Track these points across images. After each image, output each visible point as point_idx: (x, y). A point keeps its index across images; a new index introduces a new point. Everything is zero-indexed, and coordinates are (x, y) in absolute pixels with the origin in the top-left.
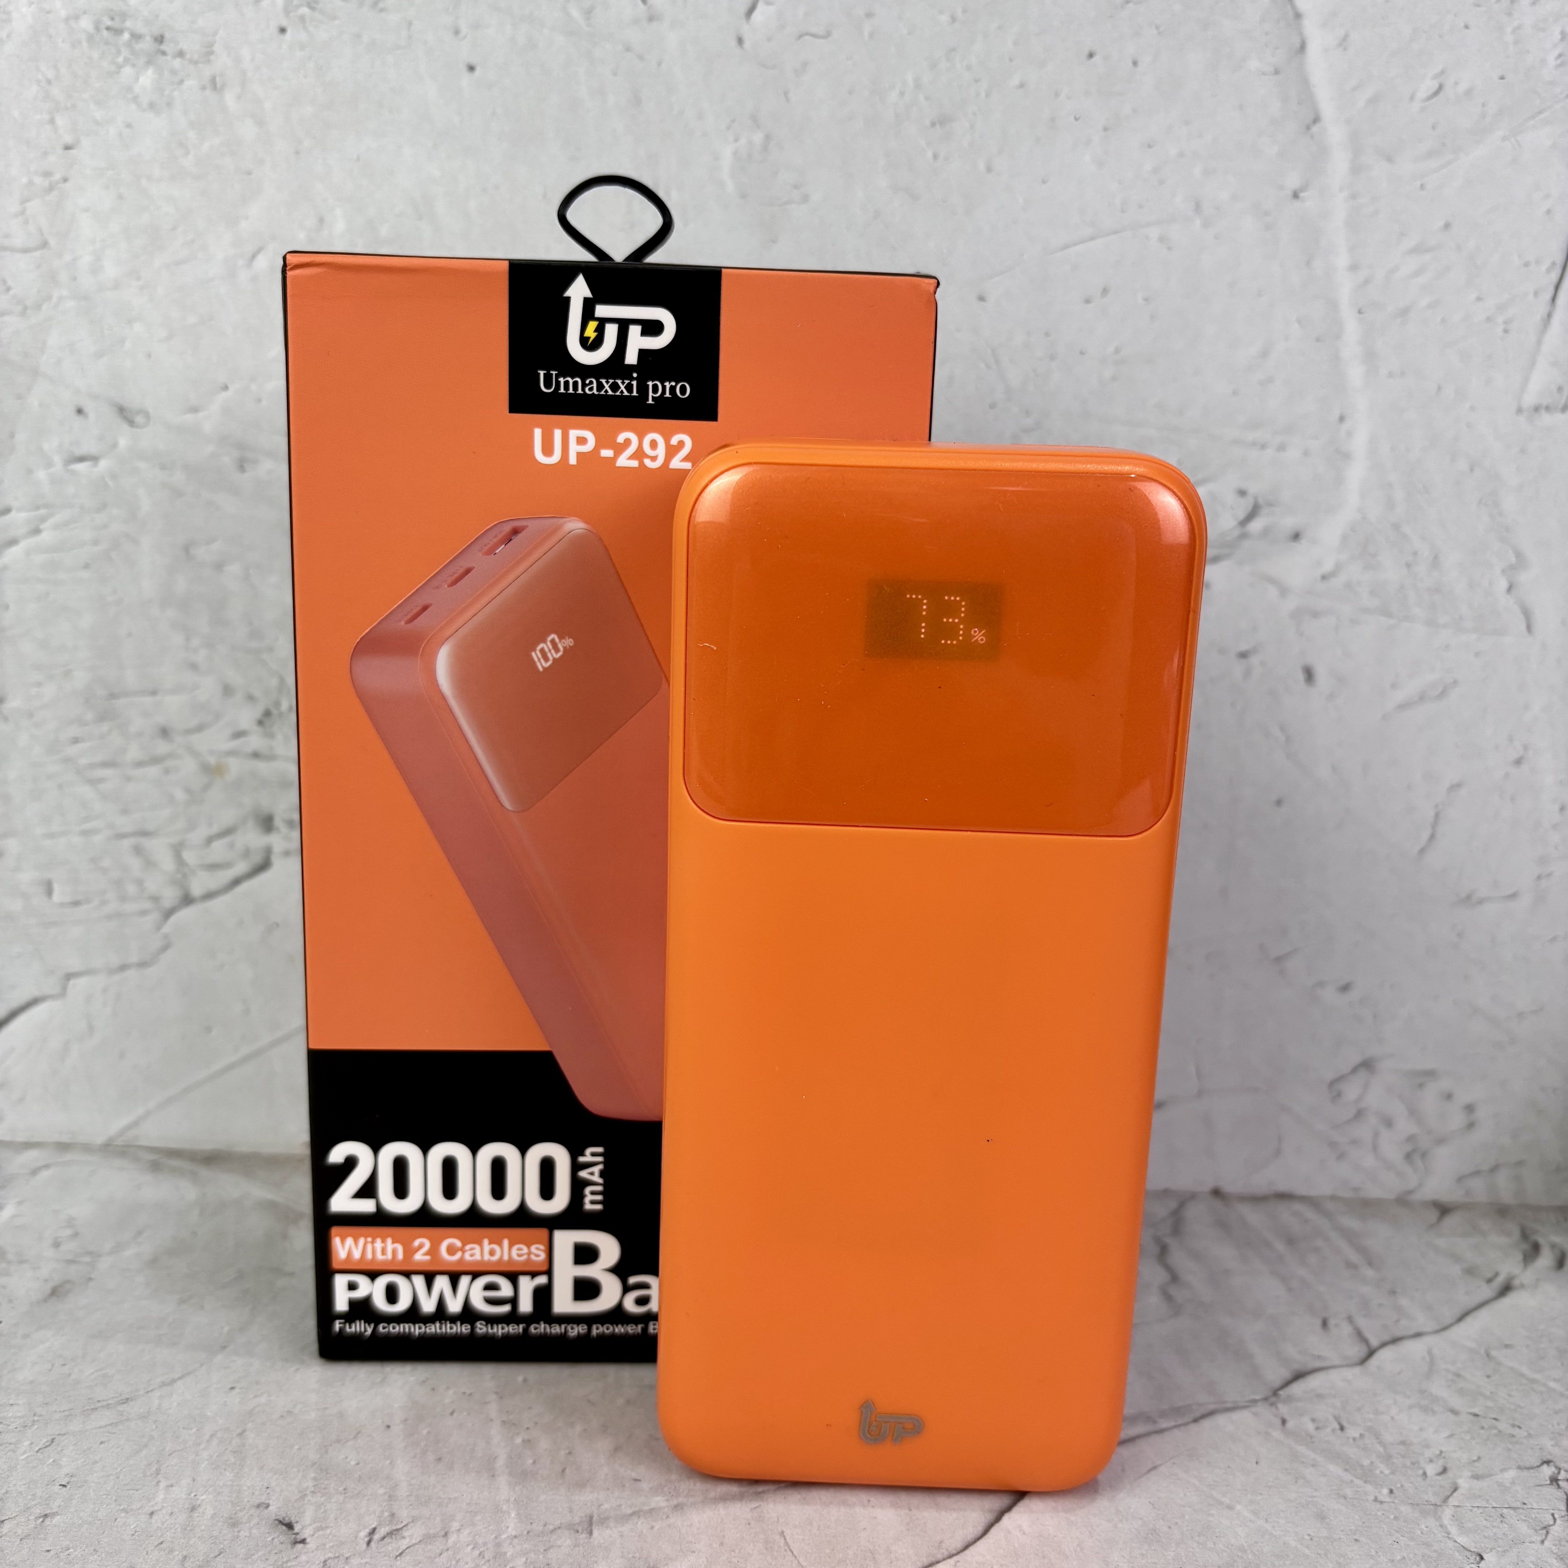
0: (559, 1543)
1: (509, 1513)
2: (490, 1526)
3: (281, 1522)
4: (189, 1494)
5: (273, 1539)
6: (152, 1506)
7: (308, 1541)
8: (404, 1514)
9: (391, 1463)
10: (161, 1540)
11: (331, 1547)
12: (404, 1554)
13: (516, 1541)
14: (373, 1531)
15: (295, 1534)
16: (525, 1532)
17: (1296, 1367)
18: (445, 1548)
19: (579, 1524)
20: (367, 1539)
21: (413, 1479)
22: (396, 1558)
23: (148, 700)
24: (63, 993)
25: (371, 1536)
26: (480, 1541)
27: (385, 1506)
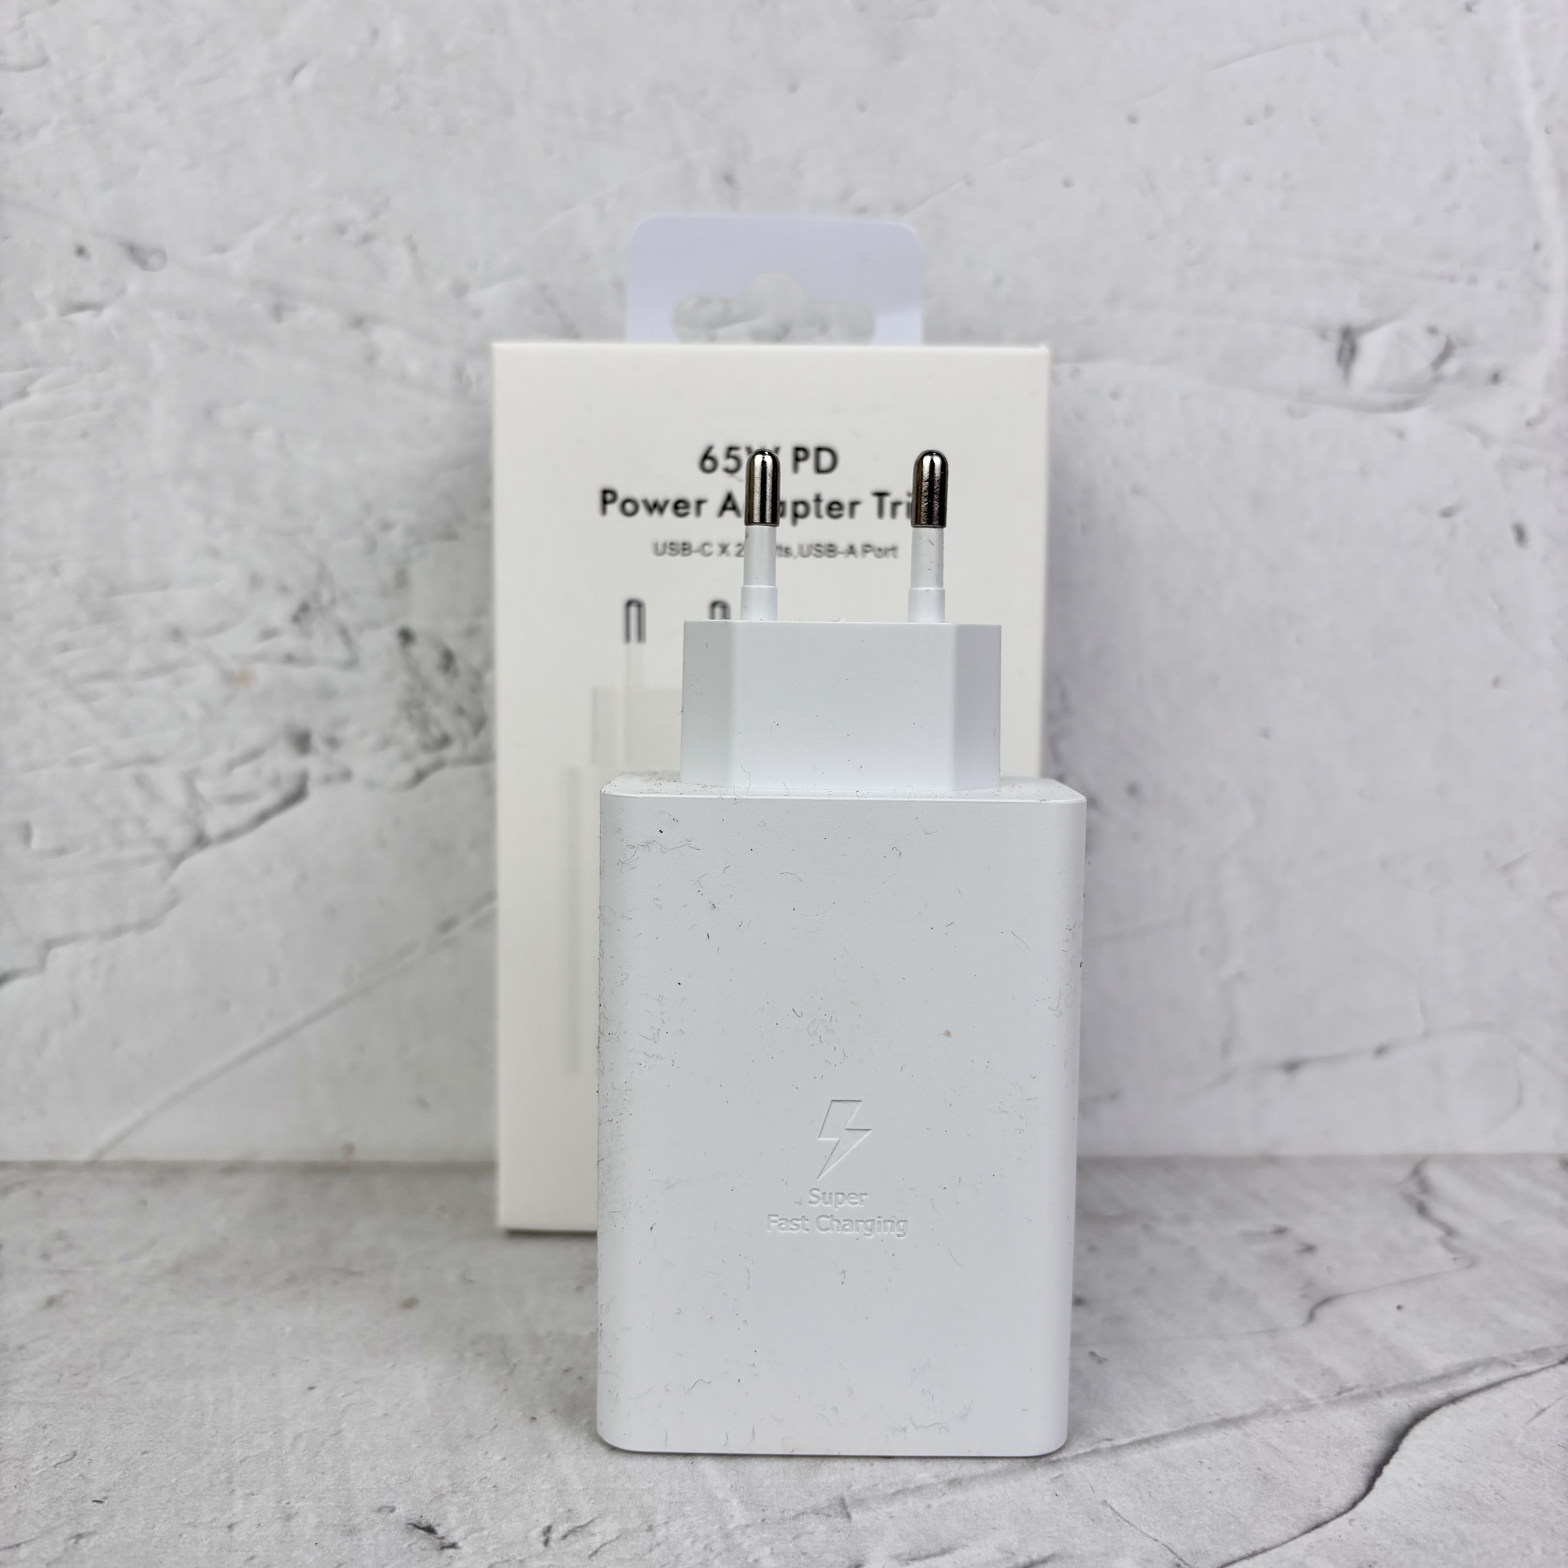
0: (809, 1528)
2: (706, 1516)
3: (415, 1526)
4: (279, 1502)
5: (409, 1545)
6: (230, 1518)
7: (460, 1544)
8: (585, 1509)
10: (250, 1554)
11: (494, 1550)
12: (599, 1553)
13: (750, 1530)
14: (548, 1530)
15: (439, 1538)
16: (759, 1521)
18: (655, 1543)
19: (828, 1508)
20: (543, 1539)
21: (585, 1471)
22: (589, 1558)
23: (156, 595)
24: (41, 966)
25: (548, 1535)
26: (701, 1533)
27: (556, 1502)
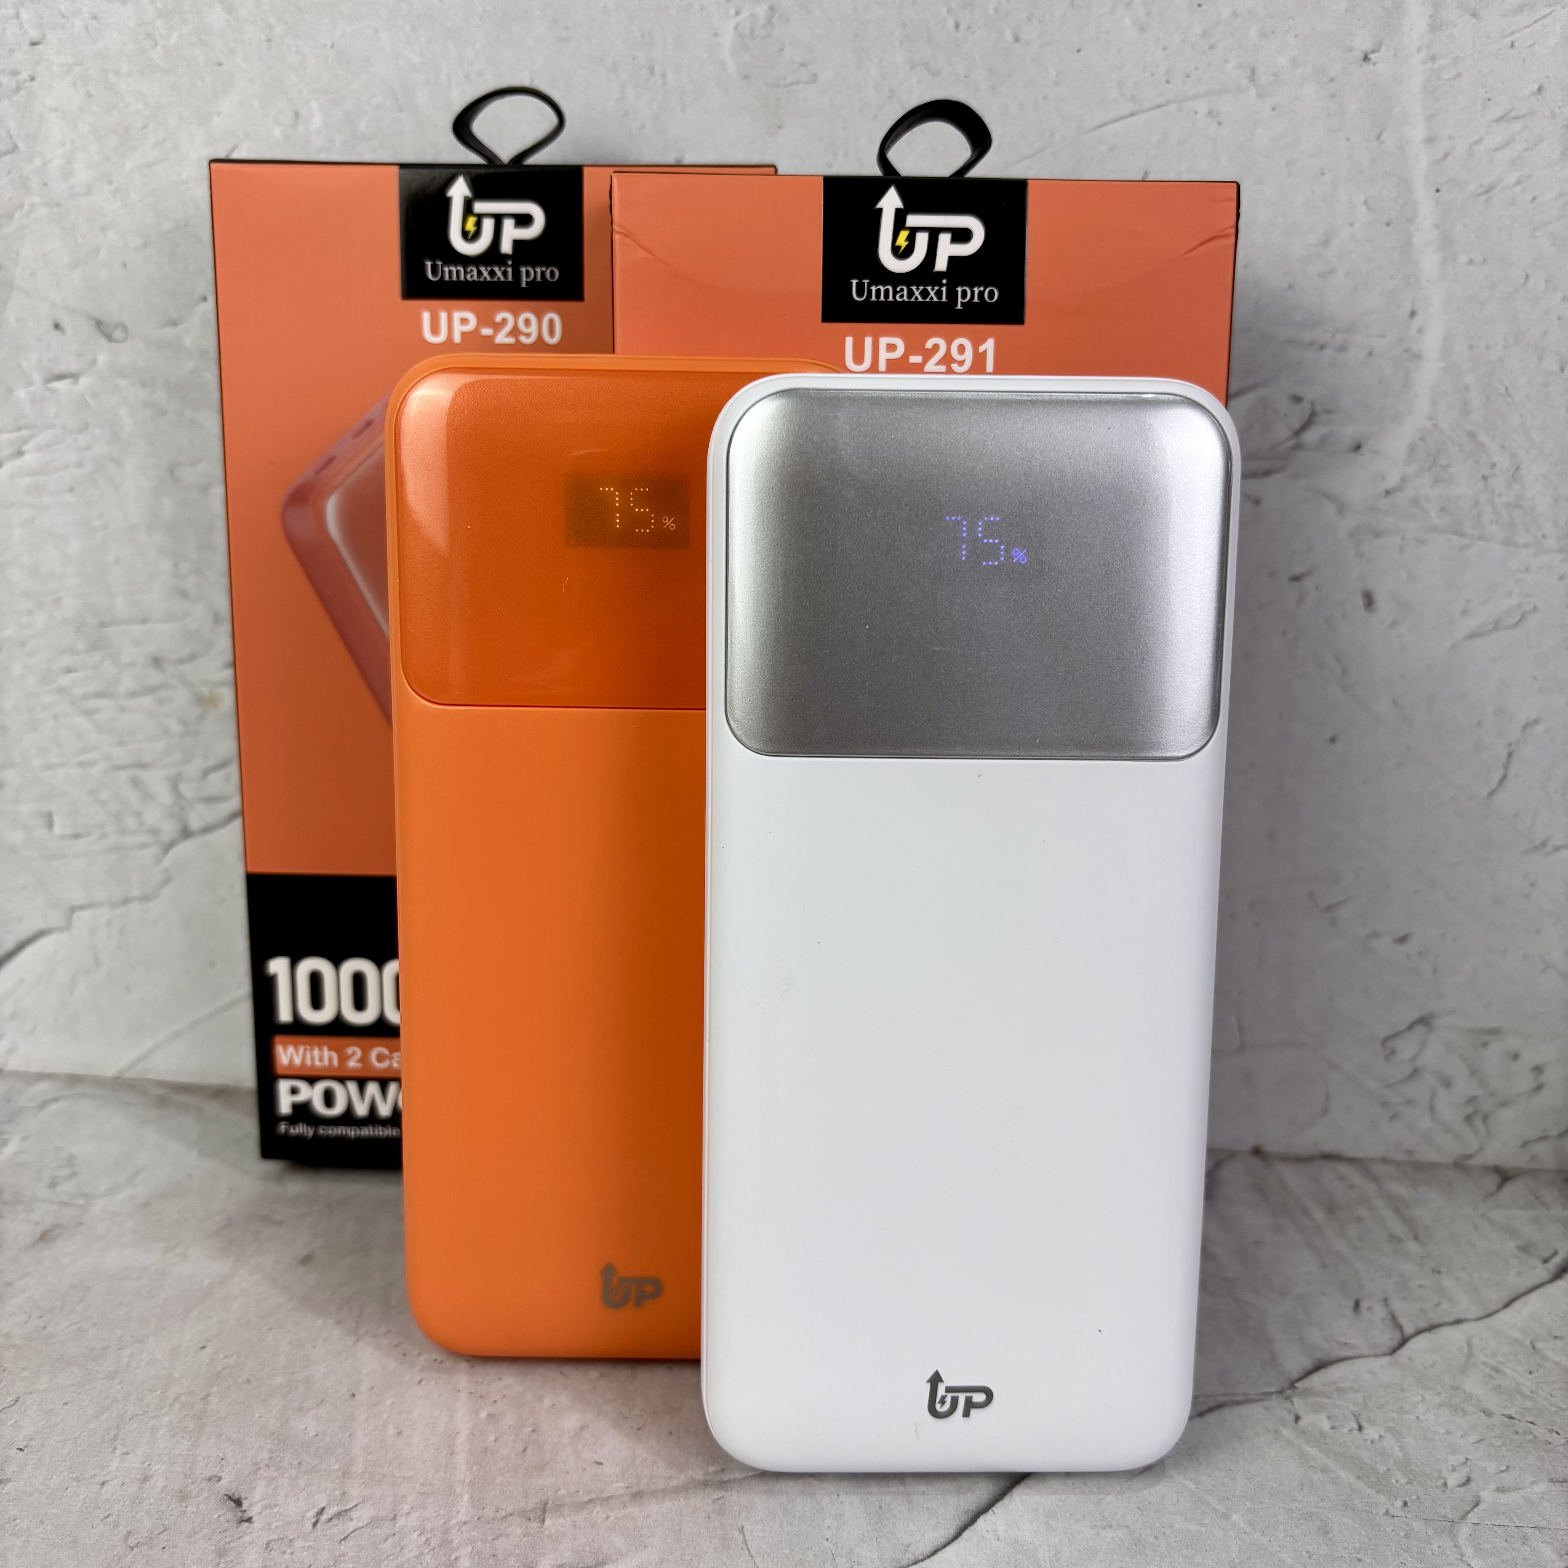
0: (509, 1530)
1: (461, 1496)
2: (440, 1509)
3: (230, 1498)
4: (143, 1463)
5: (219, 1516)
6: (105, 1475)
7: (254, 1519)
8: (355, 1492)
9: (350, 1436)
10: (108, 1513)
11: (276, 1527)
12: (349, 1538)
13: (464, 1528)
14: (322, 1511)
15: (241, 1512)
16: (476, 1518)
17: (1318, 1355)
18: (392, 1533)
19: (532, 1511)
20: (314, 1520)
21: (369, 1454)
22: (340, 1543)
23: (138, 629)
24: (68, 926)
25: (319, 1516)
26: (429, 1526)
27: (338, 1484)
